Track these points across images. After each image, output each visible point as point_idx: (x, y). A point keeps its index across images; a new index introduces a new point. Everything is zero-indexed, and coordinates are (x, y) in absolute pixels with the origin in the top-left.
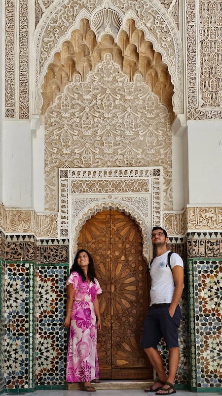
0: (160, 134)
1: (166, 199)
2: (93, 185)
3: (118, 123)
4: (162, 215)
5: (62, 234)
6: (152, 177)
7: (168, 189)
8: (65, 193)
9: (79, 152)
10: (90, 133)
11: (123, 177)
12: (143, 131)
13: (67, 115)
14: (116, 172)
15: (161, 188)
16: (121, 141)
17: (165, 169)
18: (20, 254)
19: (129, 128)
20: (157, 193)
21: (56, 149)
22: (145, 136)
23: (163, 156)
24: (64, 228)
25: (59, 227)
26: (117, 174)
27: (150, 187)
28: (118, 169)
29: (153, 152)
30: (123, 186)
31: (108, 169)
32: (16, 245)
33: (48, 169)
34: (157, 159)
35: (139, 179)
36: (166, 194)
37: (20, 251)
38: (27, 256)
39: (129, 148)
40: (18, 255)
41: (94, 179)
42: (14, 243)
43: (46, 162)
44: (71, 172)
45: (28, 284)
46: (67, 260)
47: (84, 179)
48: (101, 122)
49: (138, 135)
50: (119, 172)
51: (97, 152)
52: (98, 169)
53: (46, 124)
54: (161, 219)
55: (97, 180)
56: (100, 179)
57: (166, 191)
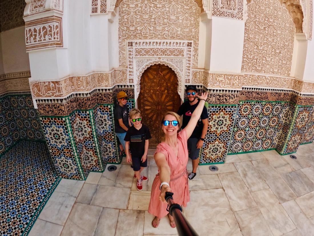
0: (193, 19)
1: (194, 60)
2: (149, 51)
3: (165, 10)
4: (191, 72)
5: (130, 82)
6: (187, 47)
7: (195, 54)
8: (131, 57)
9: (140, 29)
10: (147, 17)
11: (168, 46)
12: (182, 17)
13: (133, 6)
14: (164, 43)
15: (192, 54)
16: (168, 22)
17: (195, 41)
18: (105, 100)
19: (173, 14)
20: (190, 58)
21: (126, 28)
22: (183, 20)
23: (193, 34)
24: (131, 78)
25: (128, 78)
26: (165, 44)
27: (185, 53)
28: (165, 41)
29: (187, 30)
30: (168, 52)
31: (159, 41)
32: (102, 95)
33: (120, 41)
34: (190, 35)
35: (179, 48)
36: (195, 57)
37: (104, 98)
38: (109, 101)
39: (173, 27)
40: (104, 101)
41: (150, 47)
42: (101, 94)
43: (120, 36)
44: (135, 43)
45: (111, 117)
46: (133, 97)
47: (143, 47)
48: (155, 10)
49: (179, 19)
50: (165, 43)
51: (152, 29)
52: (152, 41)
53: (120, 12)
54: (191, 74)
55: (151, 48)
56: (153, 47)
57: (194, 56)
